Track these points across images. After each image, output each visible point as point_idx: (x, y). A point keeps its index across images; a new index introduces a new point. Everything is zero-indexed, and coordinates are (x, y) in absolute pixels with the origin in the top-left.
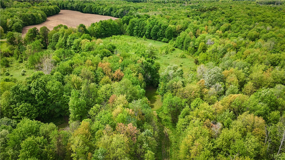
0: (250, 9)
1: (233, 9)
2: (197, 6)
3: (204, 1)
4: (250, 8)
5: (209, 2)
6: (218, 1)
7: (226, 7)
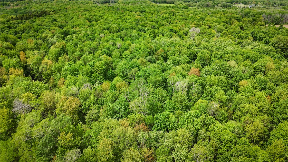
0: (88, 11)
1: (69, 13)
2: (23, 8)
3: (35, 2)
4: (88, 9)
5: (42, 2)
6: (52, 1)
7: (60, 10)
